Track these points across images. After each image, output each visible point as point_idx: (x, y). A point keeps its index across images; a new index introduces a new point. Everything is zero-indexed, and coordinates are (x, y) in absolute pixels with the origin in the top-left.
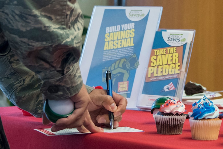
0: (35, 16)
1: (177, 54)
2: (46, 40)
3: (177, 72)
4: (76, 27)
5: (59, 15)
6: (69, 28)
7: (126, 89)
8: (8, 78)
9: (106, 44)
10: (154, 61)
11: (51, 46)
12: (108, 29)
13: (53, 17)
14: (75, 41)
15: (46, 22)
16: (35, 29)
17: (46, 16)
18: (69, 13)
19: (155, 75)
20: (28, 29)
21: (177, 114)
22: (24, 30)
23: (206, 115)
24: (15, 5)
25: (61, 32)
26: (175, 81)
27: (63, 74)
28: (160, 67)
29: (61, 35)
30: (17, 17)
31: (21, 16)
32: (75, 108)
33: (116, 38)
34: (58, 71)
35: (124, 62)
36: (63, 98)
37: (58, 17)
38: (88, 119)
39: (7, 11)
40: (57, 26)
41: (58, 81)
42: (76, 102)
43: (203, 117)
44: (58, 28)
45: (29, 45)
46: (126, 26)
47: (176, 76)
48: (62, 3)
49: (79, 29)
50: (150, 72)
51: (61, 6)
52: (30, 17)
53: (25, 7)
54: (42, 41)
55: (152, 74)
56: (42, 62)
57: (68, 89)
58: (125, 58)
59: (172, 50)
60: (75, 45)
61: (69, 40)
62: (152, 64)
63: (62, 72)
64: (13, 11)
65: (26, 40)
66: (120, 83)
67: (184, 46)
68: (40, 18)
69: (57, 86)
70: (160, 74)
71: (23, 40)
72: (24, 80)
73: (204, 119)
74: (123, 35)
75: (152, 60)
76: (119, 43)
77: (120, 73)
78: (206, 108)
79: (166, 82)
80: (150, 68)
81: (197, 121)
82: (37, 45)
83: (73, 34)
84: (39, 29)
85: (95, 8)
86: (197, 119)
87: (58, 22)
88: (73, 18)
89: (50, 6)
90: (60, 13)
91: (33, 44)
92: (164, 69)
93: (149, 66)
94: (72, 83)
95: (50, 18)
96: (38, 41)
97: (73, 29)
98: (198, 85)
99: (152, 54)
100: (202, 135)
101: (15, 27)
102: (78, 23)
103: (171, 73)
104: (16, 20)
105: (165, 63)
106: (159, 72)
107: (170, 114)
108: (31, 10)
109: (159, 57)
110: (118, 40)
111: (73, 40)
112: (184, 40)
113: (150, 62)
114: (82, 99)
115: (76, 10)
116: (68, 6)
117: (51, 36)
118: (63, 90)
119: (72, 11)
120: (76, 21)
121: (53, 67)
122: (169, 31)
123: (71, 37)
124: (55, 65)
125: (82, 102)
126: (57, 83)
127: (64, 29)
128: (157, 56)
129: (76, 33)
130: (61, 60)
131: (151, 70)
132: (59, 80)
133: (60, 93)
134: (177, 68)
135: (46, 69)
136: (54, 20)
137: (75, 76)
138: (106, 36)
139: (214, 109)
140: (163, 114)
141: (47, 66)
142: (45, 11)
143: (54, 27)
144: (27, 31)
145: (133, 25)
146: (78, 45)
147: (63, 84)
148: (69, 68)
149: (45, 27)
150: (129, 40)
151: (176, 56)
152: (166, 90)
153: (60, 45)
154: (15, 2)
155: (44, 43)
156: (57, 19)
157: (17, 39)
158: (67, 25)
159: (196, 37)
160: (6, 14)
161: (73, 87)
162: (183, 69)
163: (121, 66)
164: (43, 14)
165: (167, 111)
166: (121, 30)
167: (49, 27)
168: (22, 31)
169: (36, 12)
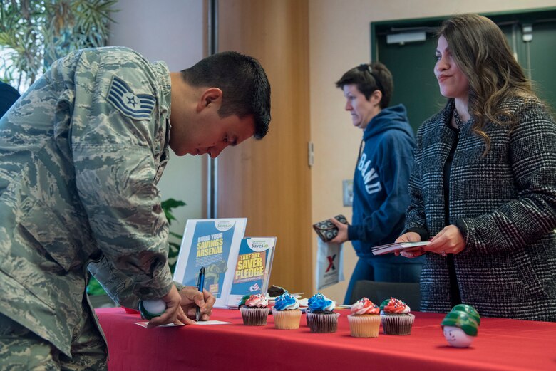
0: (121, 225)
1: (261, 259)
2: (132, 247)
3: (261, 274)
4: (161, 234)
5: (144, 224)
6: (155, 236)
7: (217, 291)
8: (111, 282)
9: (199, 251)
10: (241, 265)
11: (137, 252)
12: (199, 239)
13: (139, 226)
14: (160, 248)
15: (131, 230)
16: (122, 236)
17: (131, 225)
18: (153, 222)
19: (242, 277)
20: (116, 236)
21: (261, 307)
22: (112, 237)
23: (287, 306)
24: (103, 214)
25: (146, 239)
26: (260, 282)
27: (152, 277)
28: (246, 270)
29: (146, 242)
30: (105, 226)
31: (109, 225)
32: (167, 308)
33: (206, 247)
34: (147, 275)
35: (214, 267)
36: (154, 299)
37: (143, 226)
38: (181, 314)
39: (96, 220)
40: (143, 234)
41: (147, 283)
42: (168, 303)
43: (285, 308)
44: (144, 236)
45: (117, 251)
46: (215, 236)
47: (260, 278)
48: (146, 213)
49: (164, 237)
50: (237, 275)
51: (146, 215)
52: (116, 226)
53: (112, 216)
54: (129, 248)
55: (239, 276)
56: (132, 267)
57: (158, 290)
58: (215, 263)
59: (256, 255)
60: (160, 251)
61: (154, 247)
62: (239, 268)
63: (151, 275)
64: (101, 220)
65: (114, 246)
66: (211, 286)
67: (267, 251)
68: (126, 227)
69: (147, 288)
70: (246, 277)
71: (111, 246)
72: (125, 284)
73: (286, 310)
74: (213, 243)
75: (239, 264)
76: (210, 251)
77: (211, 277)
78: (287, 300)
79: (252, 283)
80: (237, 272)
81: (280, 312)
82: (125, 251)
83: (158, 241)
84: (126, 237)
85: (188, 221)
86: (279, 310)
87: (143, 230)
88: (157, 227)
89: (135, 215)
90: (145, 222)
91: (121, 250)
92: (249, 272)
93: (237, 269)
94: (161, 285)
95: (136, 227)
96: (124, 248)
97: (158, 237)
98: (280, 288)
99: (239, 259)
100: (284, 324)
101: (104, 235)
102: (163, 231)
103: (255, 275)
104: (104, 228)
105: (250, 266)
106: (245, 275)
107: (255, 307)
108: (117, 219)
109: (245, 262)
110: (208, 248)
111: (157, 246)
112: (267, 246)
113: (237, 266)
114: (173, 299)
115: (161, 220)
116: (153, 215)
117: (137, 243)
118: (154, 292)
119: (157, 220)
120: (161, 229)
121: (143, 271)
122: (253, 239)
123: (156, 244)
124: (144, 269)
125: (173, 302)
126: (147, 286)
127: (149, 236)
128: (243, 261)
129: (161, 240)
130: (149, 264)
131: (238, 273)
132: (149, 283)
133: (151, 294)
134: (261, 271)
135: (136, 273)
136: (140, 228)
137: (164, 278)
138: (198, 245)
139: (294, 301)
140: (248, 307)
141: (137, 270)
142: (130, 220)
143: (139, 235)
144: (115, 239)
145: (221, 235)
146: (162, 251)
147: (153, 287)
148: (157, 272)
149: (130, 235)
150: (218, 248)
151: (260, 261)
152: (252, 290)
153: (145, 251)
154: (103, 212)
155: (131, 249)
156: (143, 228)
157: (107, 245)
158: (152, 233)
159: (278, 243)
160: (96, 222)
161: (162, 289)
162: (267, 272)
163: (211, 270)
164: (129, 223)
165: (253, 304)
166: (211, 239)
167: (134, 235)
168: (110, 239)
169: (122, 221)
